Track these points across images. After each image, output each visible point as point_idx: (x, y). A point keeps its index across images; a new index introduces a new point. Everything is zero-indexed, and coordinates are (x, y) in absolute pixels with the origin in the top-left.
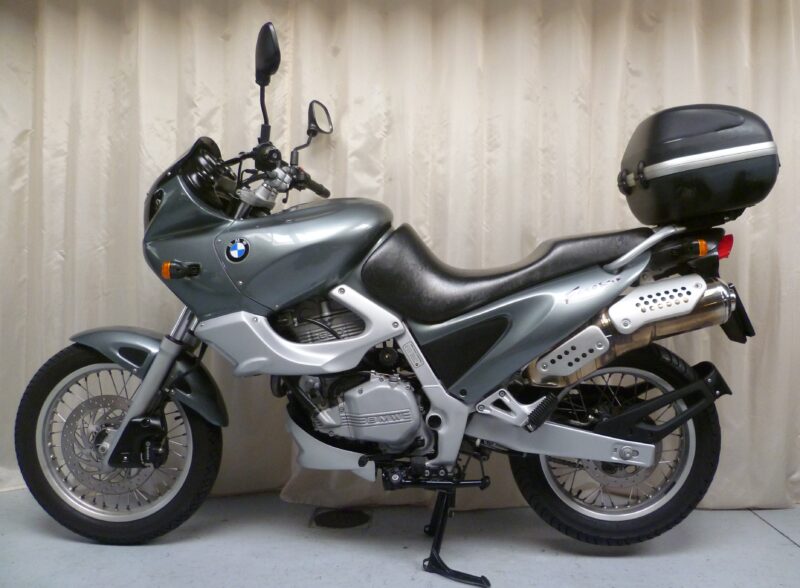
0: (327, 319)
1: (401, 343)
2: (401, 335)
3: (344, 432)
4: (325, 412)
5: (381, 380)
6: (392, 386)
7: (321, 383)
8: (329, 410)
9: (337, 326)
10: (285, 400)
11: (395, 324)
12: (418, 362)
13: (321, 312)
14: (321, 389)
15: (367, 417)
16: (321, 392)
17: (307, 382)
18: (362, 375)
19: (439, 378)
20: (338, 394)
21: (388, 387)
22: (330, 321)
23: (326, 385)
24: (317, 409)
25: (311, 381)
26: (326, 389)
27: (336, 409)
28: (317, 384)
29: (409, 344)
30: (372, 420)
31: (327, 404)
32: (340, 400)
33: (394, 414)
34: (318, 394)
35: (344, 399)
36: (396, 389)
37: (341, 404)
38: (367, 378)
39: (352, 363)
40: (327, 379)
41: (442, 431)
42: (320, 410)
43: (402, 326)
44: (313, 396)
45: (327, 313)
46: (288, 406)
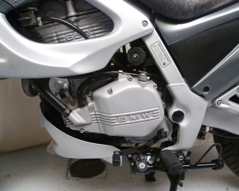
0: (73, 19)
1: (149, 43)
2: (149, 35)
3: (94, 129)
4: (75, 112)
5: (130, 80)
6: (143, 86)
7: (70, 84)
8: (79, 109)
9: (84, 27)
10: (37, 100)
11: (145, 23)
12: (166, 61)
13: (67, 12)
14: (70, 89)
15: (117, 117)
16: (71, 93)
17: (56, 83)
18: (109, 76)
19: (183, 76)
20: (87, 93)
21: (139, 86)
22: (76, 21)
23: (74, 86)
24: (67, 111)
25: (60, 82)
26: (75, 89)
27: (86, 108)
28: (66, 85)
29: (157, 44)
30: (122, 119)
31: (77, 103)
32: (88, 99)
33: (145, 113)
34: (67, 94)
35: (92, 99)
36: (146, 88)
37: (90, 104)
38: (115, 78)
39: (100, 64)
40: (75, 80)
41: (183, 124)
42: (71, 111)
43: (150, 26)
44: (63, 96)
45: (72, 13)
46: (41, 105)
